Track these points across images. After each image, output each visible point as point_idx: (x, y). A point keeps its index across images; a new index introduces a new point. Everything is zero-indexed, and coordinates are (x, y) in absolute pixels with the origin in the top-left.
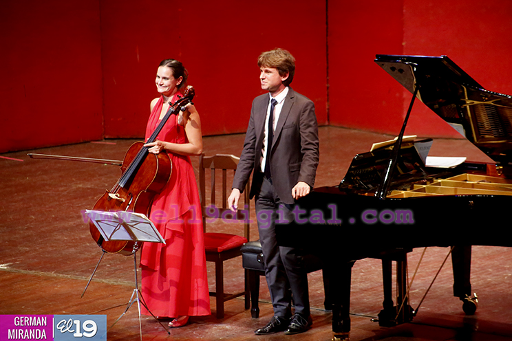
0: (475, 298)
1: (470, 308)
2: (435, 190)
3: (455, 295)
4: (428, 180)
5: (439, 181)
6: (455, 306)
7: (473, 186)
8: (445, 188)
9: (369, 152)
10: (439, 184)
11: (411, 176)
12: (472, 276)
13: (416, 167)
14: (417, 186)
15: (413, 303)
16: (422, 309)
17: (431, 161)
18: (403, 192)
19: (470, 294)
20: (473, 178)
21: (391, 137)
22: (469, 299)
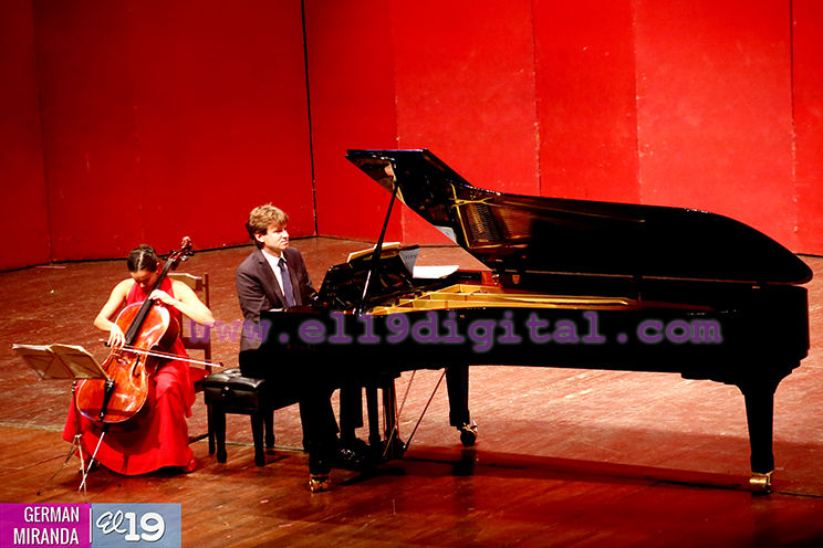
0: (473, 427)
1: (469, 438)
2: (423, 304)
3: (452, 424)
4: (416, 293)
5: (428, 293)
6: (453, 437)
7: (466, 298)
8: (435, 301)
9: (346, 264)
10: (428, 297)
11: (396, 289)
12: (471, 402)
13: (403, 280)
14: (403, 301)
15: (404, 437)
16: (415, 442)
17: (419, 272)
18: (386, 308)
19: (468, 423)
20: (467, 289)
21: (369, 245)
22: (468, 428)
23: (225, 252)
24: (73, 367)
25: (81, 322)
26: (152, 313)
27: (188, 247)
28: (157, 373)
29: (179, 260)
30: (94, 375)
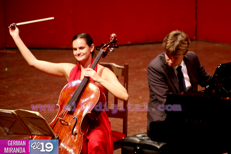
23: (130, 48)
24: (30, 126)
25: (28, 93)
26: (87, 89)
27: (115, 41)
28: (89, 134)
29: (108, 50)
30: (45, 133)
